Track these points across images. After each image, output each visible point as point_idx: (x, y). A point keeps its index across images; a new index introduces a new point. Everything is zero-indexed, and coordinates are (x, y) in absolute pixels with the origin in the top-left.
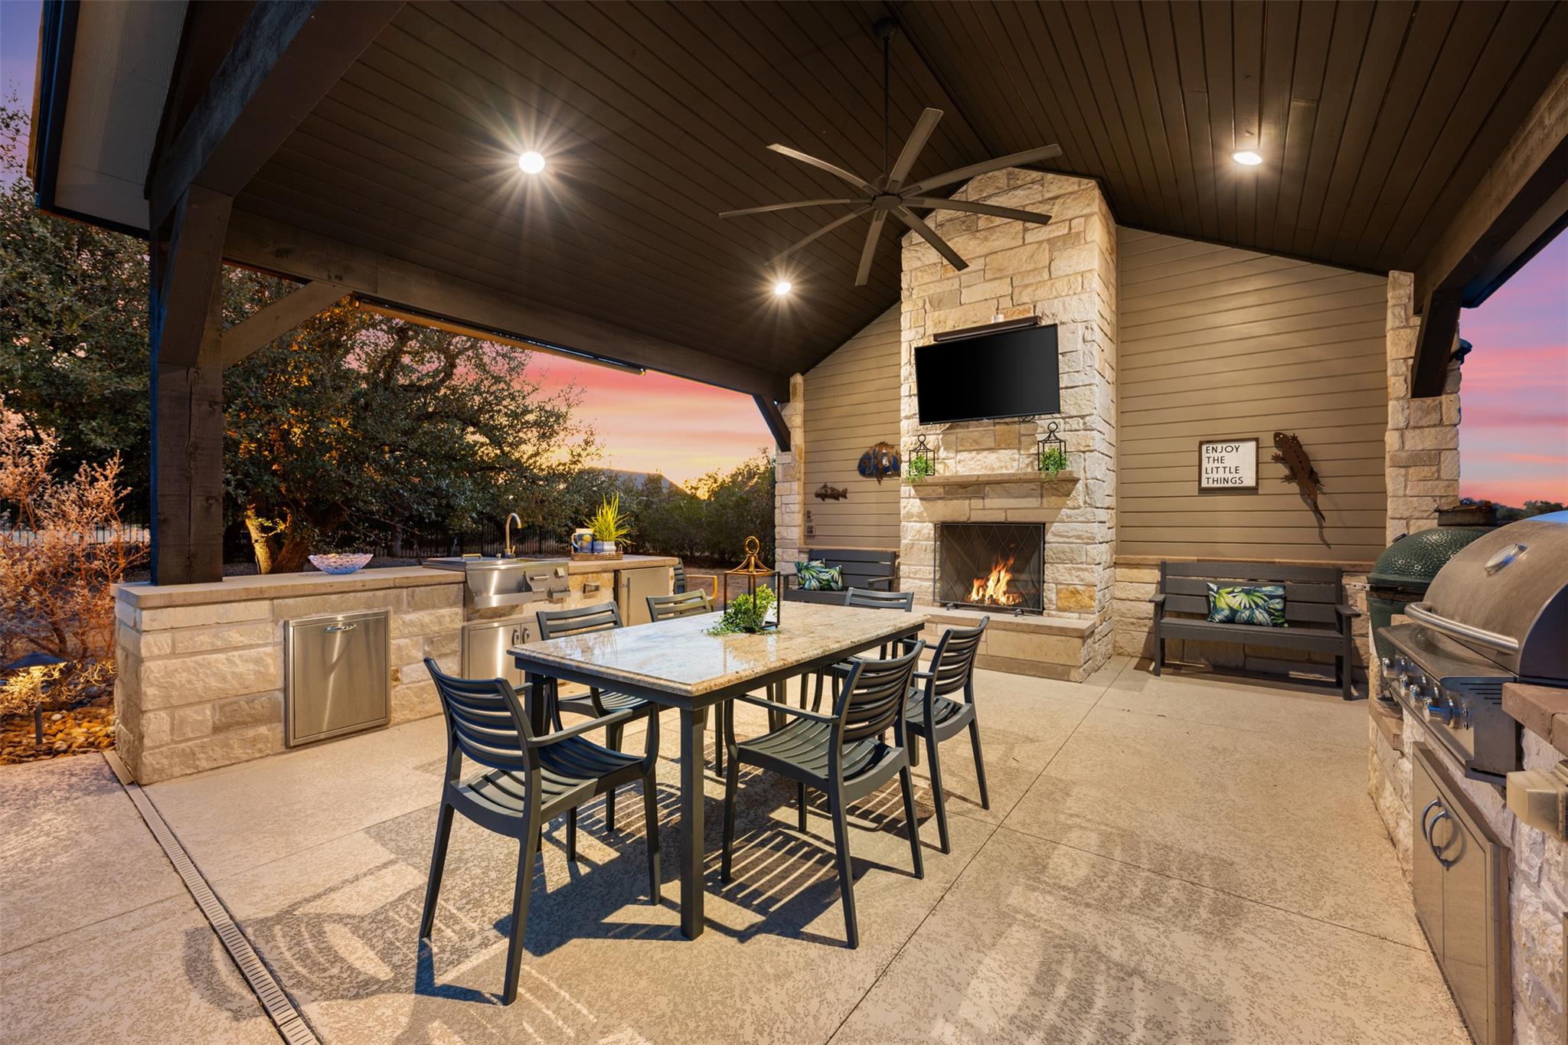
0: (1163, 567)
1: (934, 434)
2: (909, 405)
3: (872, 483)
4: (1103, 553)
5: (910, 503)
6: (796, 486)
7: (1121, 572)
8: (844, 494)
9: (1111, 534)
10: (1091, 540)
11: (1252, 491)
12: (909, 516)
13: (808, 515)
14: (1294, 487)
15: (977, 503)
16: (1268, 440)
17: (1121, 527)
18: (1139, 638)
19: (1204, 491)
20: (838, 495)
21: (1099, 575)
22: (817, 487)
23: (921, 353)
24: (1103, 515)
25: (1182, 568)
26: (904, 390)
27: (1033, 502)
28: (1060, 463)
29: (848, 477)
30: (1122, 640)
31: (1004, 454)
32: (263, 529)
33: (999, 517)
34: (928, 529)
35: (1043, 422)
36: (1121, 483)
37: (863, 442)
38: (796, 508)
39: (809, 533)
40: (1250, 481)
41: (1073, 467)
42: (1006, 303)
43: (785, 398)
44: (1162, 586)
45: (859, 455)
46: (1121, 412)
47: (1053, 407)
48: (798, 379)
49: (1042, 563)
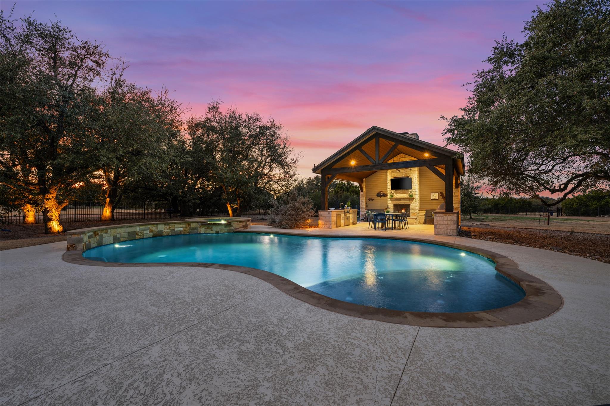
0: (426, 210)
1: (393, 191)
2: (389, 187)
3: (379, 198)
4: (418, 208)
5: (389, 201)
6: (364, 198)
7: (420, 211)
8: (374, 200)
9: (419, 206)
10: (416, 207)
11: (438, 200)
12: (389, 203)
13: (366, 203)
14: (443, 199)
15: (400, 201)
16: (440, 193)
17: (420, 205)
18: (423, 221)
19: (432, 200)
20: (372, 200)
21: (417, 211)
22: (369, 198)
23: (392, 180)
24: (418, 203)
25: (429, 210)
26: (388, 184)
27: (408, 201)
28: (412, 196)
29: (374, 196)
30: (420, 221)
31: (404, 195)
32: (231, 207)
33: (403, 203)
34: (392, 205)
35: (410, 190)
36: (420, 198)
37: (378, 191)
38: (365, 202)
39: (367, 206)
40: (437, 199)
41: (414, 197)
42: (404, 173)
43: (362, 182)
44: (426, 213)
45: (377, 193)
46: (420, 188)
47: (411, 189)
48: (364, 179)
49: (409, 210)
